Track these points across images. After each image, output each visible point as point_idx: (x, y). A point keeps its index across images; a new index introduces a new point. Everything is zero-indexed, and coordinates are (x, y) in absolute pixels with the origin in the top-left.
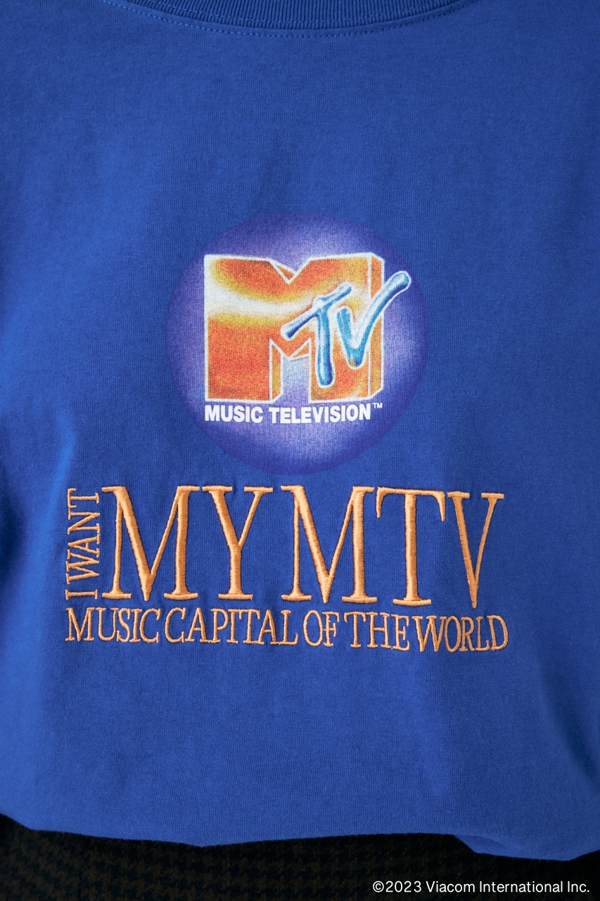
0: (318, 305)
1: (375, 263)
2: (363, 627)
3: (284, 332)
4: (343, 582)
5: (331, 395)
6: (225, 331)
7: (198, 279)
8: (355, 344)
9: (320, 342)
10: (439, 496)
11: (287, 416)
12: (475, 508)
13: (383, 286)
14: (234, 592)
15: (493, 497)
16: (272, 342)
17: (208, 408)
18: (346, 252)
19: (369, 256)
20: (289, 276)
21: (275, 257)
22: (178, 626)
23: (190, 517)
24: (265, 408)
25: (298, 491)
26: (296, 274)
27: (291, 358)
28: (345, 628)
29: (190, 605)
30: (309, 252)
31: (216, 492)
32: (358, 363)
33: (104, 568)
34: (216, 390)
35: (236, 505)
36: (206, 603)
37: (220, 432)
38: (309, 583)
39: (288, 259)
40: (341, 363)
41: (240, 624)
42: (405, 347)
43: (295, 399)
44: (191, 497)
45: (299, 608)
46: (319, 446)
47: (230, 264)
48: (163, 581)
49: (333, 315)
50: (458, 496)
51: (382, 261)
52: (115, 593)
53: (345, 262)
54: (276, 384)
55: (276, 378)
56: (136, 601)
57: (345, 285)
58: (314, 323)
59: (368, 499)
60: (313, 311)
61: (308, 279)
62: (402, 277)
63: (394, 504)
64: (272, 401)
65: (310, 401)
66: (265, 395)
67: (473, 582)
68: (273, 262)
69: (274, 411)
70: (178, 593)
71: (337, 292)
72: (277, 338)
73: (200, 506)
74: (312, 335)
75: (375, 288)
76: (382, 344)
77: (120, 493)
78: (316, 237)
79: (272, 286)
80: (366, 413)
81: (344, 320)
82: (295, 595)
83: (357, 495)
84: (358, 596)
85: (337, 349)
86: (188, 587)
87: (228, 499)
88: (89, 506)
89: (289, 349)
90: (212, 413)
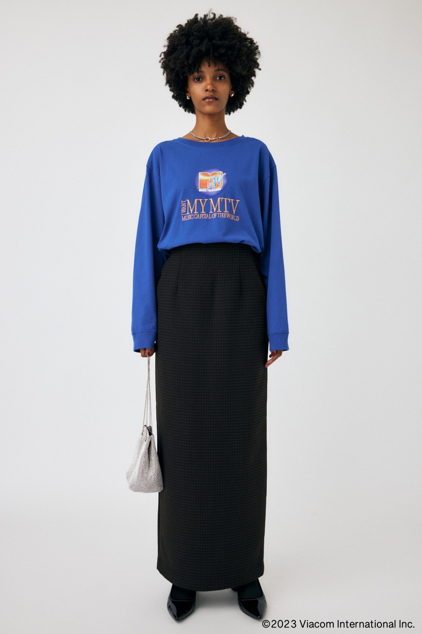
0: (214, 177)
2: (220, 215)
4: (217, 209)
5: (216, 188)
6: (201, 180)
7: (198, 175)
8: (219, 182)
10: (229, 199)
11: (210, 191)
12: (235, 202)
13: (222, 175)
14: (203, 212)
15: (238, 201)
16: (208, 182)
19: (221, 172)
20: (210, 174)
21: (208, 172)
22: (196, 216)
23: (197, 203)
24: (207, 190)
25: (211, 199)
27: (210, 183)
28: (217, 215)
29: (197, 214)
31: (200, 200)
32: (219, 184)
33: (186, 211)
34: (200, 187)
35: (203, 202)
36: (199, 213)
37: (201, 192)
38: (213, 210)
39: (210, 172)
40: (217, 184)
41: (204, 216)
42: (225, 181)
43: (211, 188)
44: (197, 201)
45: (211, 214)
46: (215, 194)
47: (202, 173)
48: (194, 211)
49: (216, 178)
50: (232, 200)
52: (188, 213)
53: (217, 172)
55: (208, 186)
56: (190, 214)
57: (218, 175)
58: (213, 179)
59: (220, 199)
61: (213, 175)
62: (225, 174)
63: (224, 200)
65: (213, 188)
66: (207, 188)
67: (234, 211)
70: (196, 212)
74: (213, 181)
76: (222, 181)
77: (188, 200)
78: (214, 170)
79: (208, 175)
80: (220, 189)
82: (211, 212)
83: (219, 199)
84: (219, 211)
85: (217, 182)
86: (197, 211)
87: (202, 201)
88: (184, 203)
90: (200, 190)
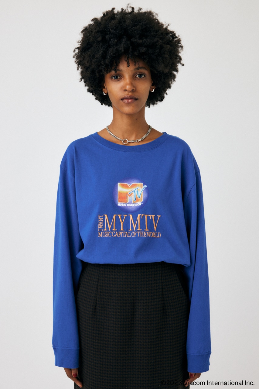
0: (134, 190)
1: (142, 184)
2: (140, 234)
3: (129, 193)
4: (137, 228)
5: (135, 202)
6: (121, 193)
7: (117, 186)
8: (139, 195)
9: (134, 195)
10: (150, 216)
11: (129, 205)
12: (156, 218)
13: (143, 187)
14: (122, 229)
15: (159, 216)
16: (127, 195)
17: (118, 204)
18: (138, 183)
19: (141, 183)
20: (130, 186)
21: (128, 183)
22: (114, 234)
23: (116, 219)
24: (126, 204)
25: (131, 215)
26: (131, 186)
27: (130, 197)
28: (137, 234)
29: (116, 231)
30: (133, 182)
31: (119, 215)
32: (139, 198)
33: (104, 226)
34: (119, 201)
35: (122, 217)
36: (118, 231)
37: (120, 207)
38: (132, 228)
39: (130, 184)
40: (137, 198)
41: (123, 234)
42: (146, 195)
43: (130, 203)
44: (116, 216)
45: (131, 232)
46: (134, 209)
47: (122, 184)
48: (112, 228)
49: (136, 191)
50: (153, 216)
51: (143, 184)
52: (105, 230)
53: (138, 184)
54: (128, 201)
55: (128, 200)
56: (108, 231)
57: (138, 187)
58: (133, 192)
59: (140, 216)
60: (133, 190)
61: (132, 186)
62: (146, 186)
63: (144, 217)
64: (127, 203)
65: (133, 203)
66: (126, 202)
67: (155, 228)
68: (127, 184)
69: (127, 204)
70: (114, 230)
71: (137, 188)
72: (128, 194)
73: (117, 218)
74: (133, 194)
75: (142, 188)
76: (143, 195)
77: (106, 215)
78: (134, 180)
79: (127, 187)
80: (140, 204)
81: (138, 192)
82: (130, 230)
83: (139, 215)
84: (139, 229)
85: (136, 196)
86: (115, 229)
87: (121, 217)
88: (102, 217)
89: (130, 196)
90: (119, 205)
